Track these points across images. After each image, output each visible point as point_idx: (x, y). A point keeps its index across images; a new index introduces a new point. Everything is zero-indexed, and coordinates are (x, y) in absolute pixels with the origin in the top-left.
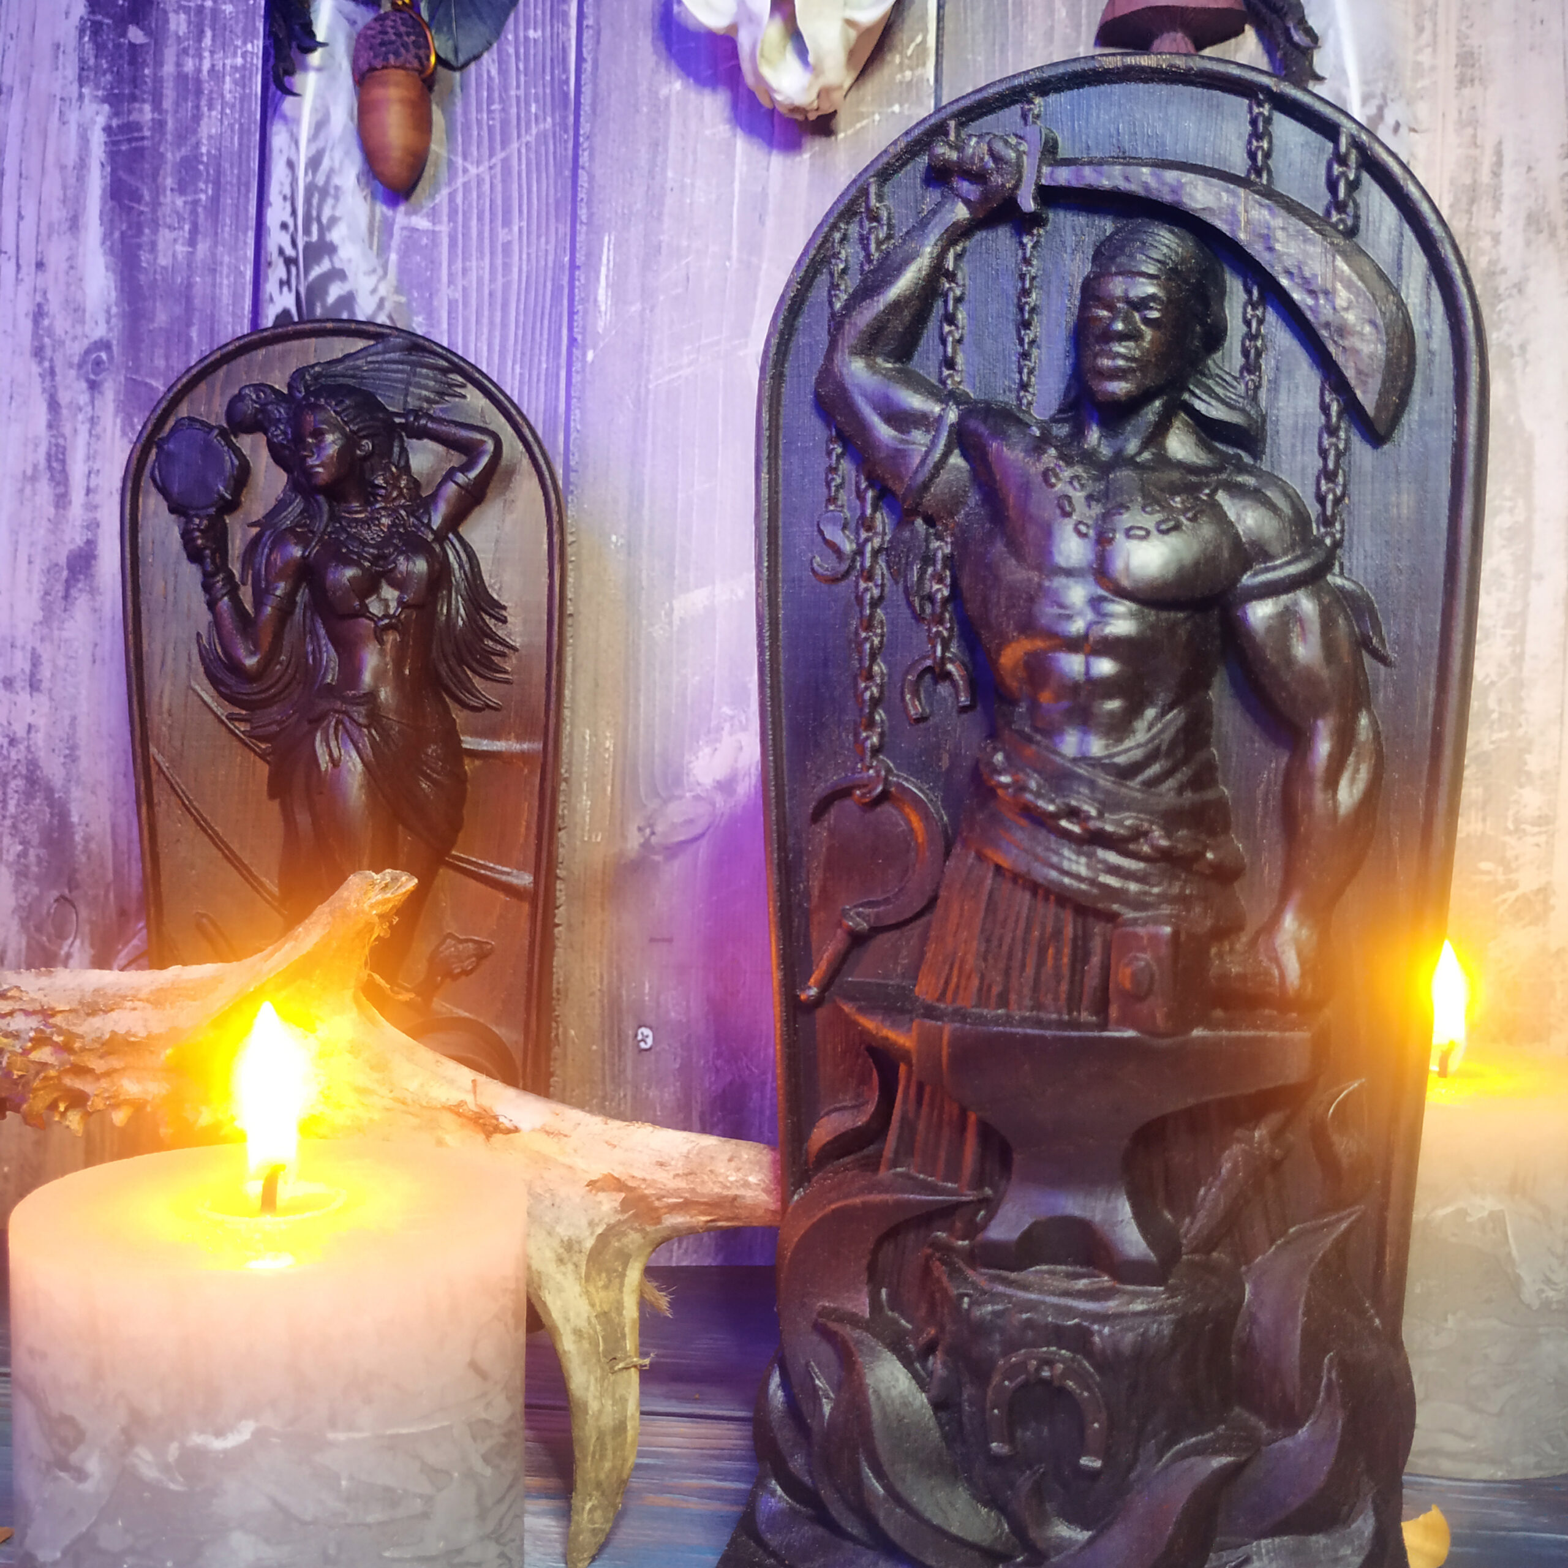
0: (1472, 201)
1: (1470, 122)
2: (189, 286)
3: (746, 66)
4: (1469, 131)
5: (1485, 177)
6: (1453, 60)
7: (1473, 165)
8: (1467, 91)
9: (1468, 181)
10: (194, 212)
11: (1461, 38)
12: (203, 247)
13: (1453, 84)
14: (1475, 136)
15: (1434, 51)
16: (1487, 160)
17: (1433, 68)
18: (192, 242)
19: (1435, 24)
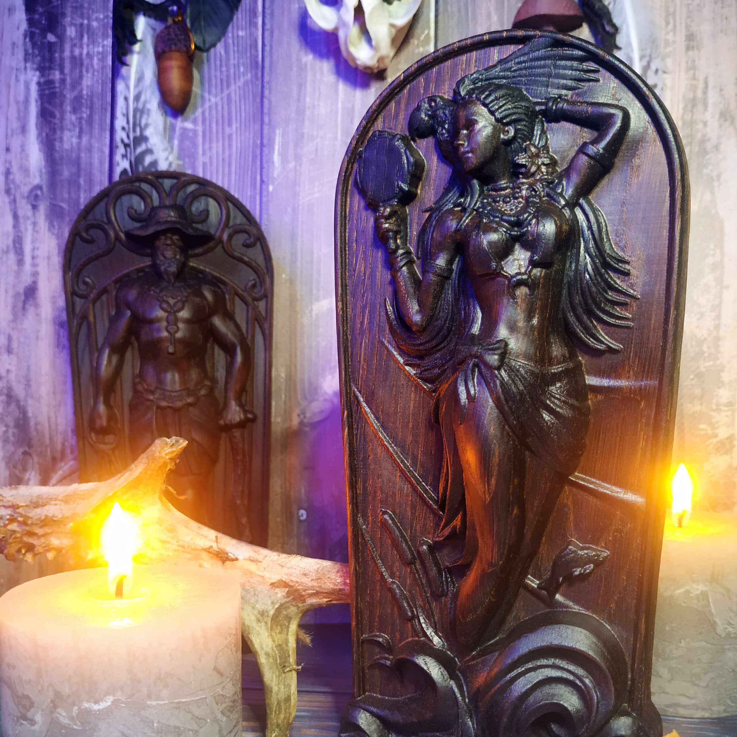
0: (694, 106)
1: (692, 67)
2: (79, 158)
3: (342, 47)
4: (692, 72)
5: (700, 94)
6: (684, 38)
7: (693, 88)
8: (691, 53)
9: (691, 96)
10: (80, 123)
11: (688, 27)
12: (85, 139)
13: (684, 49)
14: (694, 75)
15: (675, 34)
16: (701, 86)
17: (674, 42)
18: (80, 137)
19: (675, 21)
